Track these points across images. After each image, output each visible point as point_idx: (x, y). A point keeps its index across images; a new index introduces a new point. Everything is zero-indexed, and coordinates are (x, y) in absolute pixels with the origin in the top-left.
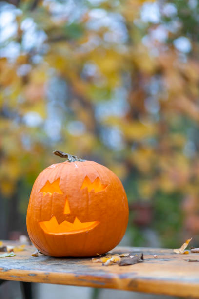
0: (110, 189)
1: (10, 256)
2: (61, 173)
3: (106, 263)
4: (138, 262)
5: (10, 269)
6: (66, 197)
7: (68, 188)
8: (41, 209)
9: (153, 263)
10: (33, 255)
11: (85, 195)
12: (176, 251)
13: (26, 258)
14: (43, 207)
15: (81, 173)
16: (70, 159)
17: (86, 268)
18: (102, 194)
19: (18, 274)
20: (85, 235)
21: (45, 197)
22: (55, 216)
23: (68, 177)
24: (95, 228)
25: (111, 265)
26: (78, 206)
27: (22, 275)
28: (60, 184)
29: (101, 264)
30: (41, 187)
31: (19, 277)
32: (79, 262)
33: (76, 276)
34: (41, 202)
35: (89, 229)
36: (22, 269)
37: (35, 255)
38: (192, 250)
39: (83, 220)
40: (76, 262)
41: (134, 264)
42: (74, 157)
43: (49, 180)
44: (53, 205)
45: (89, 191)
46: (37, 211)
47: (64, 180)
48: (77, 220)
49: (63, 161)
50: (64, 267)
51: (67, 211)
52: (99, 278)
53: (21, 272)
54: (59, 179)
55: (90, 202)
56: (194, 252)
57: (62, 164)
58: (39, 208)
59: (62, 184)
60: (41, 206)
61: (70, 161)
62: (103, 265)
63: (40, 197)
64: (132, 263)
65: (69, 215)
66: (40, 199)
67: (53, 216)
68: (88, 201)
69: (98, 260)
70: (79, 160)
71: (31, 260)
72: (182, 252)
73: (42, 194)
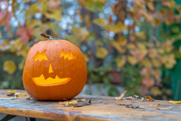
0: (77, 58)
1: (13, 99)
2: (46, 47)
3: (66, 105)
4: (87, 105)
5: (8, 107)
6: (50, 62)
7: (51, 56)
8: (33, 70)
9: (96, 105)
10: (27, 99)
11: (62, 61)
12: (117, 98)
13: (22, 101)
14: (35, 68)
15: (59, 47)
16: (51, 39)
17: (53, 108)
18: (73, 61)
19: (12, 110)
20: (62, 86)
21: (36, 62)
22: (43, 74)
23: (51, 50)
24: (69, 82)
25: (70, 106)
26: (58, 68)
27: (14, 111)
28: (46, 54)
29: (63, 105)
30: (34, 56)
31: (12, 112)
32: (51, 104)
33: (44, 113)
34: (34, 65)
35: (65, 83)
36: (14, 107)
37: (28, 98)
38: (127, 98)
39: (61, 77)
40: (50, 104)
41: (84, 106)
42: (53, 38)
43: (39, 51)
44: (42, 67)
45: (65, 58)
46: (31, 71)
47: (49, 51)
48: (57, 77)
49: (46, 40)
50: (40, 107)
51: (51, 71)
52: (58, 115)
53: (14, 109)
54: (46, 50)
55: (65, 66)
56: (128, 99)
57: (47, 42)
58: (32, 69)
59: (47, 54)
60: (34, 68)
61: (51, 40)
62: (64, 106)
63: (32, 62)
64: (83, 105)
65: (52, 74)
66: (33, 63)
67: (42, 74)
68: (64, 65)
69: (63, 103)
70: (57, 40)
71: (23, 102)
72: (120, 99)
73: (34, 60)
